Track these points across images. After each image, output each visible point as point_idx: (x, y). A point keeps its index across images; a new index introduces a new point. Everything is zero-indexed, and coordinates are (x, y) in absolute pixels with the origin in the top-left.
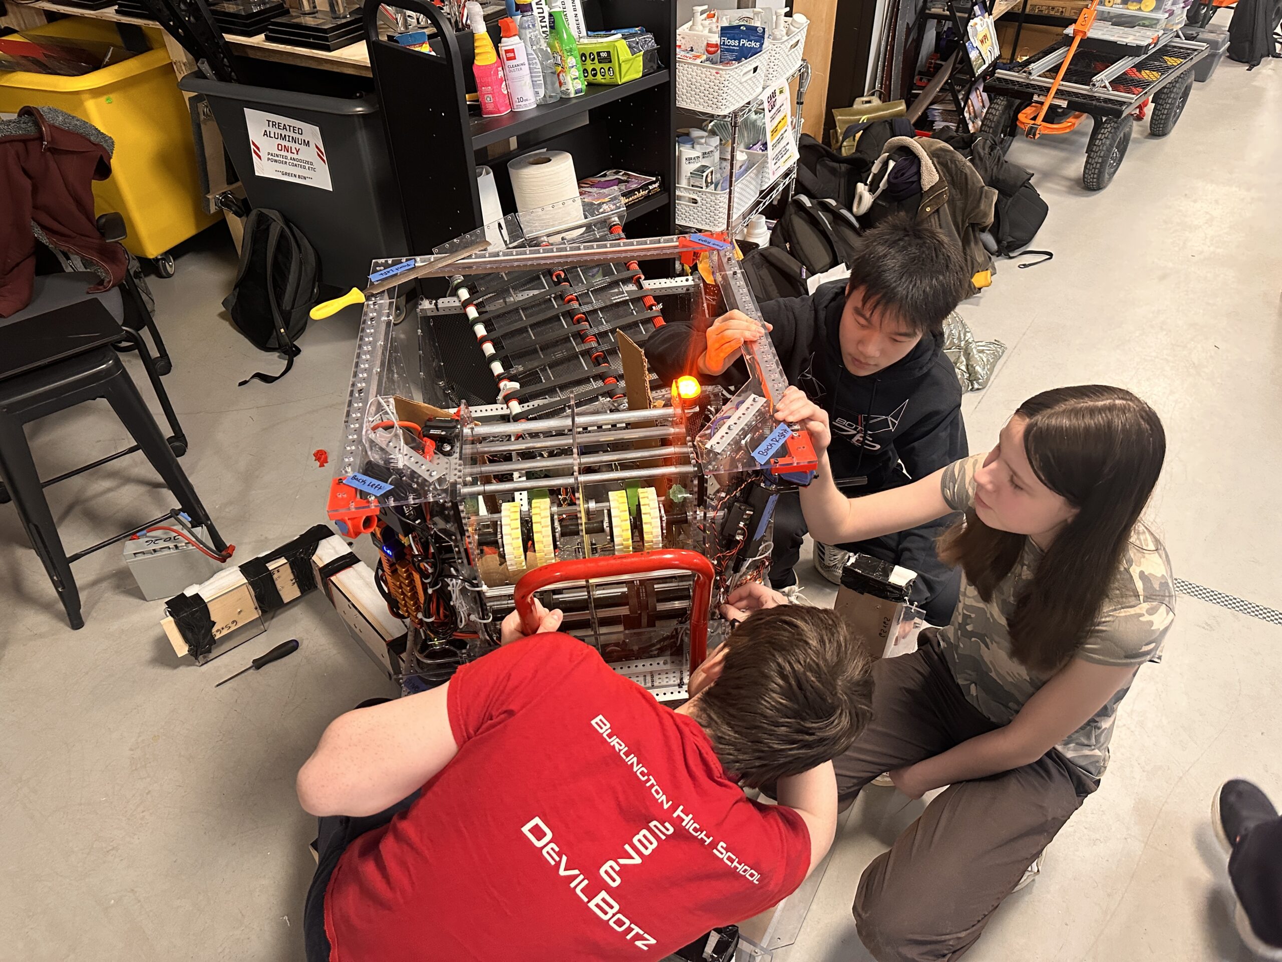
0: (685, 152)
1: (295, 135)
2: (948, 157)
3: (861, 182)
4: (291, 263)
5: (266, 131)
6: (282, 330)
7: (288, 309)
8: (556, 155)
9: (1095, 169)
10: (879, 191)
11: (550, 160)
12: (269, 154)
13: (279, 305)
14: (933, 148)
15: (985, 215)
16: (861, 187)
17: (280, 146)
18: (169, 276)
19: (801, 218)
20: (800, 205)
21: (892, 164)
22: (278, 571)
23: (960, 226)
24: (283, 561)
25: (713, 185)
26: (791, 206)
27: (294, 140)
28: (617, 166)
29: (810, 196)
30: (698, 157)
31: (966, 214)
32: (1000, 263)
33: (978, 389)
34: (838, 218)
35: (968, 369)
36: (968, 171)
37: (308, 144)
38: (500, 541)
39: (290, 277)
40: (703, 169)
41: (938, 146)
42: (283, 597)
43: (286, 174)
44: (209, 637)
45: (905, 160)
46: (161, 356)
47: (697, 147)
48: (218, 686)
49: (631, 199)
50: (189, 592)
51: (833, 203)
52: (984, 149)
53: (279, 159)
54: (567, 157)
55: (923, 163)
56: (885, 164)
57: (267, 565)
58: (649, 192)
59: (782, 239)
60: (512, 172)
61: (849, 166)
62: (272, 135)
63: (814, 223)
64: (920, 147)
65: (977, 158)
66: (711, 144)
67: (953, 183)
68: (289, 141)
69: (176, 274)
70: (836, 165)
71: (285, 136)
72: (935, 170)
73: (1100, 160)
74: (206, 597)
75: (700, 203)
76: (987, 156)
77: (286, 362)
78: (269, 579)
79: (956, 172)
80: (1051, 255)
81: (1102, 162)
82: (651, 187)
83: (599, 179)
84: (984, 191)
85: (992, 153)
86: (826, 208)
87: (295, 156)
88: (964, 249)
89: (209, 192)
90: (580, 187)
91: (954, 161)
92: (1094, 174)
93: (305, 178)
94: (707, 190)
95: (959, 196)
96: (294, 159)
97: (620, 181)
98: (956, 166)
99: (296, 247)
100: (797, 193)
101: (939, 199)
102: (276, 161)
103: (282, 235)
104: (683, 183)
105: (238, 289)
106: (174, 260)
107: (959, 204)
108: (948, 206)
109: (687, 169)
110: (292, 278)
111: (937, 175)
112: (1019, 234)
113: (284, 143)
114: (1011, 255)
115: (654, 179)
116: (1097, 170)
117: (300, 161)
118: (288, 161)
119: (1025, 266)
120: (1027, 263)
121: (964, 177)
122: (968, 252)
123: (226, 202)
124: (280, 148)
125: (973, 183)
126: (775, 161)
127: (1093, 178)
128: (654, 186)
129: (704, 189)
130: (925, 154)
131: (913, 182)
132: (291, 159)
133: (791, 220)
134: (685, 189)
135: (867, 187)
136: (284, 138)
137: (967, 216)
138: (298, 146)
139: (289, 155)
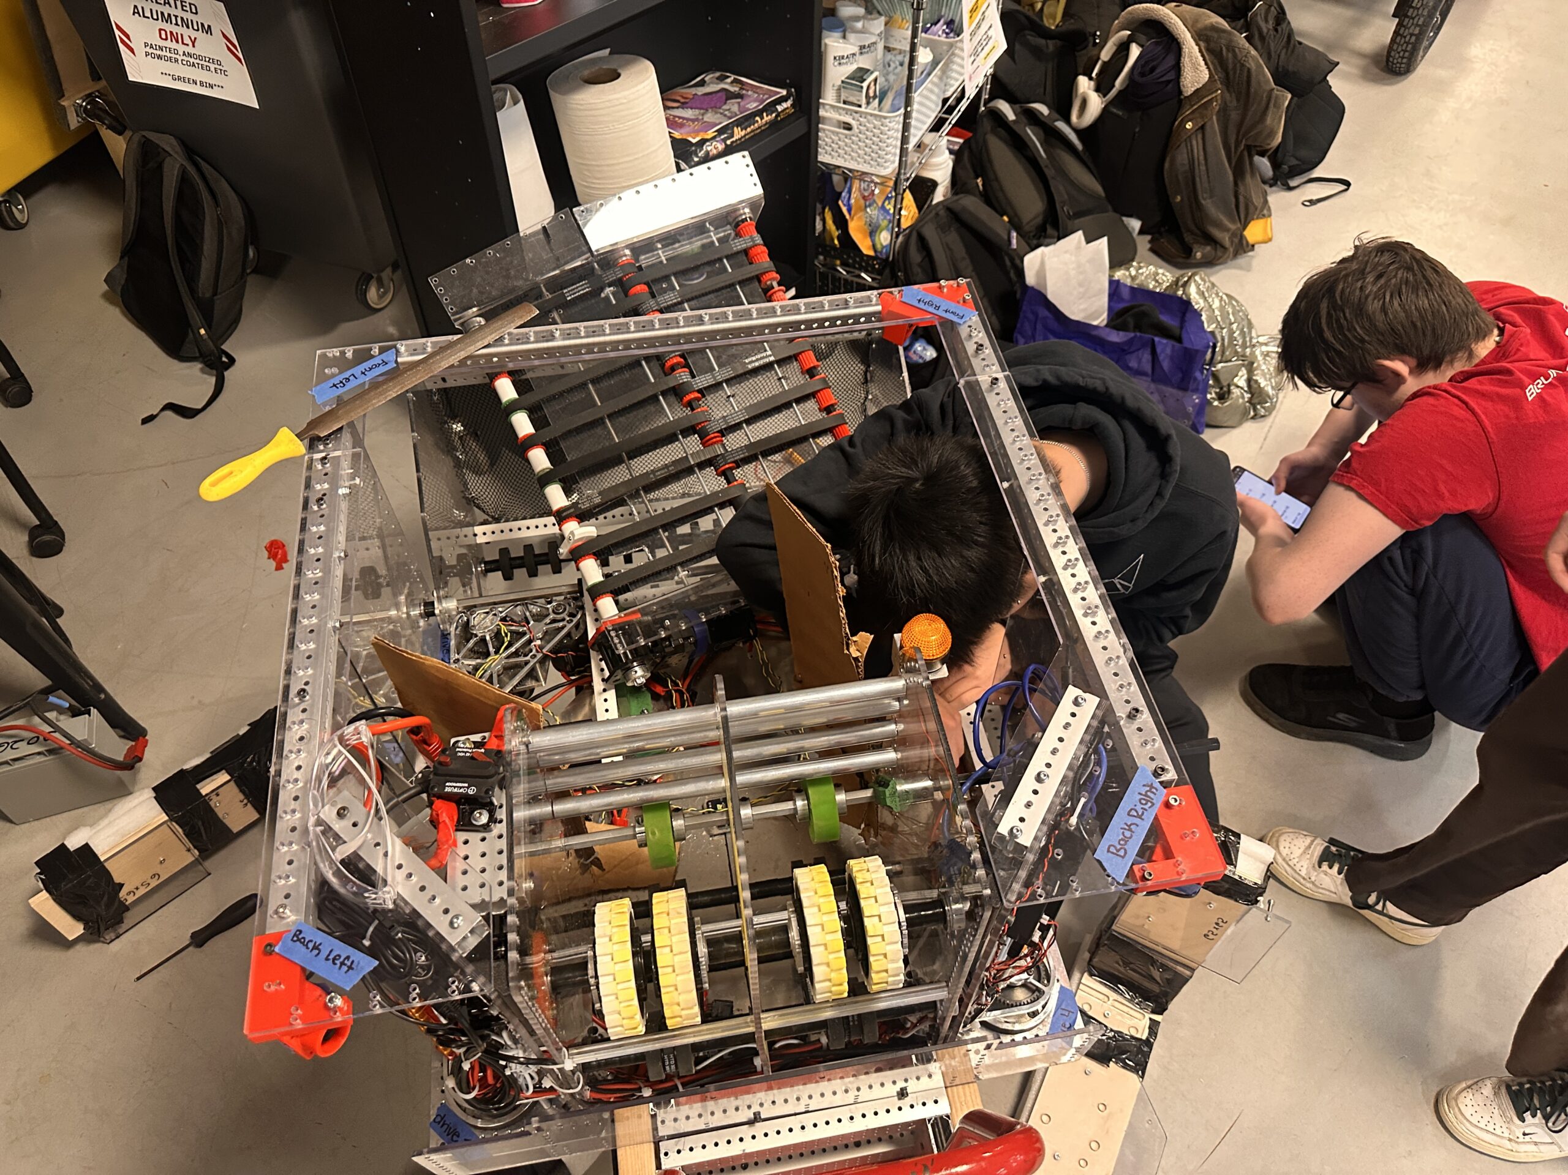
0: (834, 45)
1: (185, 15)
2: (1223, 42)
3: (1084, 74)
4: (203, 225)
5: (135, 7)
6: (202, 331)
7: (208, 295)
8: (627, 64)
9: (1408, 43)
10: (1113, 92)
11: (618, 76)
12: (146, 45)
13: (193, 291)
14: (1200, 25)
15: (1272, 134)
16: (1084, 84)
17: (163, 33)
18: (21, 226)
19: (1000, 138)
20: (997, 116)
21: (1135, 51)
22: (217, 795)
23: (1233, 149)
24: (223, 777)
25: (877, 100)
26: (985, 120)
27: (186, 23)
28: (724, 65)
29: (1012, 100)
30: (854, 54)
31: (1243, 130)
32: (1277, 198)
33: (1263, 416)
34: (1052, 136)
35: (1249, 386)
36: (1252, 65)
37: (209, 30)
38: (592, 981)
39: (205, 248)
40: (860, 75)
41: (1208, 22)
42: (230, 826)
43: (179, 78)
44: (116, 904)
45: (1157, 43)
46: (13, 378)
47: (851, 37)
48: (138, 979)
49: (749, 130)
50: (74, 843)
51: (1043, 109)
52: (1266, 21)
53: (164, 53)
54: (647, 70)
55: (1185, 50)
56: (1123, 49)
57: (198, 786)
58: (776, 116)
59: (971, 171)
60: (556, 98)
61: (1059, 43)
62: (148, 14)
63: (1019, 145)
64: (1180, 23)
65: (1257, 36)
66: (872, 30)
67: (1228, 83)
68: (177, 24)
69: (30, 223)
70: (1041, 42)
71: (169, 15)
72: (1202, 63)
73: (1417, 31)
74: (102, 850)
75: (855, 130)
76: (1272, 32)
77: (213, 380)
78: (204, 806)
79: (1235, 65)
80: (1348, 184)
81: (1420, 33)
82: (779, 108)
83: (693, 91)
84: (1274, 96)
85: (1279, 29)
86: (1033, 118)
87: (190, 49)
88: (1236, 184)
89: (63, 96)
90: (666, 108)
91: (1231, 47)
92: (1405, 51)
93: (211, 86)
94: (868, 111)
95: (1235, 103)
96: (190, 55)
97: (730, 96)
98: (1235, 56)
99: (209, 198)
100: (993, 97)
101: (1206, 109)
102: (159, 57)
103: (184, 179)
104: (829, 97)
105: (126, 258)
106: (25, 199)
107: (1234, 116)
108: (1218, 120)
109: (835, 74)
110: (208, 247)
111: (1207, 72)
112: (1304, 153)
113: (168, 27)
114: (1292, 183)
115: (784, 92)
116: (1410, 46)
117: (199, 57)
118: (180, 59)
119: (1312, 202)
120: (1314, 198)
121: (1245, 74)
122: (1241, 189)
123: (92, 111)
124: (164, 36)
125: (1259, 83)
126: (973, 58)
127: (1403, 58)
128: (785, 105)
129: (863, 109)
130: (1188, 35)
131: (1169, 82)
132: (184, 54)
133: (985, 141)
134: (832, 106)
135: (1092, 83)
136: (168, 19)
137: (1244, 136)
138: (194, 34)
139: (181, 48)
